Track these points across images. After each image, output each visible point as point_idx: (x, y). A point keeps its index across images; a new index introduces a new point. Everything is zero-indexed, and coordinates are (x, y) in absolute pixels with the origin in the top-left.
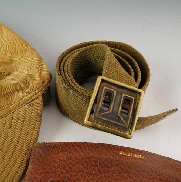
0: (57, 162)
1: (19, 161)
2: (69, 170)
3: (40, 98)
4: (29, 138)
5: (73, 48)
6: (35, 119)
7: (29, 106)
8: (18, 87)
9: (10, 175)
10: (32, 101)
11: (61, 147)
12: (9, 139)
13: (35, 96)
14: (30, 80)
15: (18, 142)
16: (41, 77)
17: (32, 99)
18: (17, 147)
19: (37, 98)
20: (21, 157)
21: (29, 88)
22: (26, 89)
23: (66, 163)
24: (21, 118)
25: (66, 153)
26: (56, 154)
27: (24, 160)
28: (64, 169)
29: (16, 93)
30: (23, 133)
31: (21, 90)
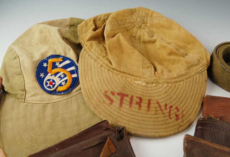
0: (220, 107)
1: (198, 103)
2: (228, 112)
3: (206, 71)
4: (201, 92)
5: (221, 44)
6: (204, 82)
7: (201, 74)
8: (196, 63)
9: (194, 109)
10: (202, 72)
11: (222, 99)
12: (192, 90)
13: (204, 70)
14: (201, 60)
15: (196, 93)
16: (207, 59)
17: (203, 71)
18: (197, 95)
19: (204, 71)
20: (198, 101)
21: (201, 65)
22: (199, 65)
23: (226, 108)
24: (198, 80)
25: (225, 103)
26: (219, 103)
27: (200, 103)
28: (225, 111)
29: (194, 66)
30: (199, 89)
31: (197, 65)
